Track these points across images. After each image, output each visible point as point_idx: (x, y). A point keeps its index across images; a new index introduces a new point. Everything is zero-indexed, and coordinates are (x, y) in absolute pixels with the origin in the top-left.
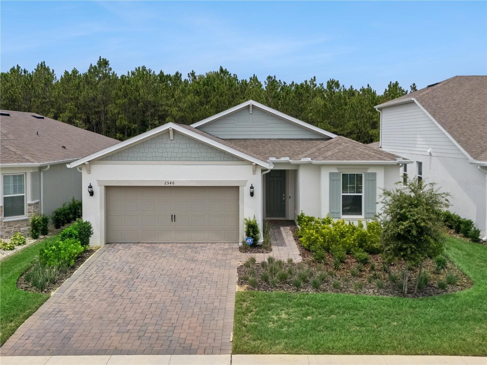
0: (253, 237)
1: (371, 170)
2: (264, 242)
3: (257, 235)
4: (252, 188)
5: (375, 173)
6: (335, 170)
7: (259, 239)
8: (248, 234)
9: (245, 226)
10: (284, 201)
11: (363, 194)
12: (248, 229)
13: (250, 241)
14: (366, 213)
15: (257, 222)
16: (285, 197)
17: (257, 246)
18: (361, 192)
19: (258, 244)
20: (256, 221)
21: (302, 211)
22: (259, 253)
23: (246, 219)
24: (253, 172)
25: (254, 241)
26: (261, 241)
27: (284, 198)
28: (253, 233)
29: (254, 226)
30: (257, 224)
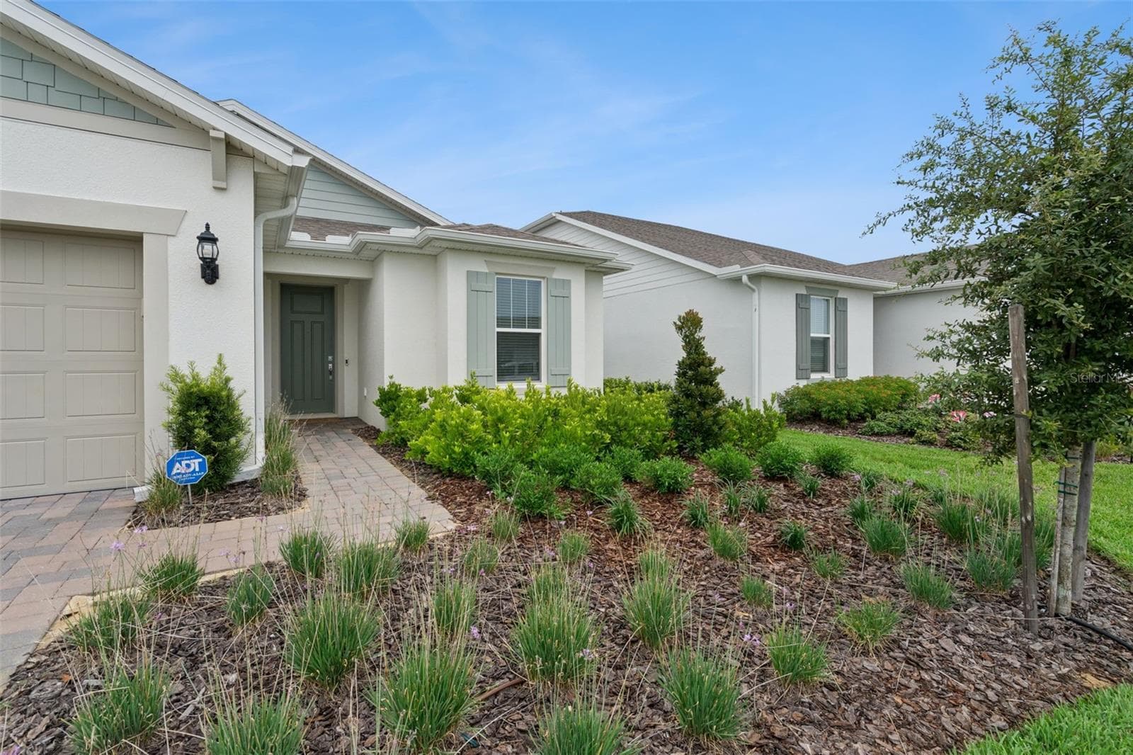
0: (207, 449)
1: (560, 273)
2: (269, 466)
3: (233, 440)
4: (207, 238)
5: (569, 281)
6: (479, 266)
7: (241, 457)
8: (184, 439)
9: (171, 403)
10: (332, 373)
11: (542, 331)
12: (182, 413)
13: (194, 466)
14: (552, 375)
15: (231, 385)
16: (333, 362)
17: (233, 486)
18: (538, 327)
19: (238, 478)
20: (228, 380)
21: (391, 377)
22: (242, 515)
23: (176, 377)
24: (216, 177)
25: (213, 465)
26: (252, 464)
27: (330, 365)
28: (210, 432)
29: (220, 398)
30: (236, 393)
